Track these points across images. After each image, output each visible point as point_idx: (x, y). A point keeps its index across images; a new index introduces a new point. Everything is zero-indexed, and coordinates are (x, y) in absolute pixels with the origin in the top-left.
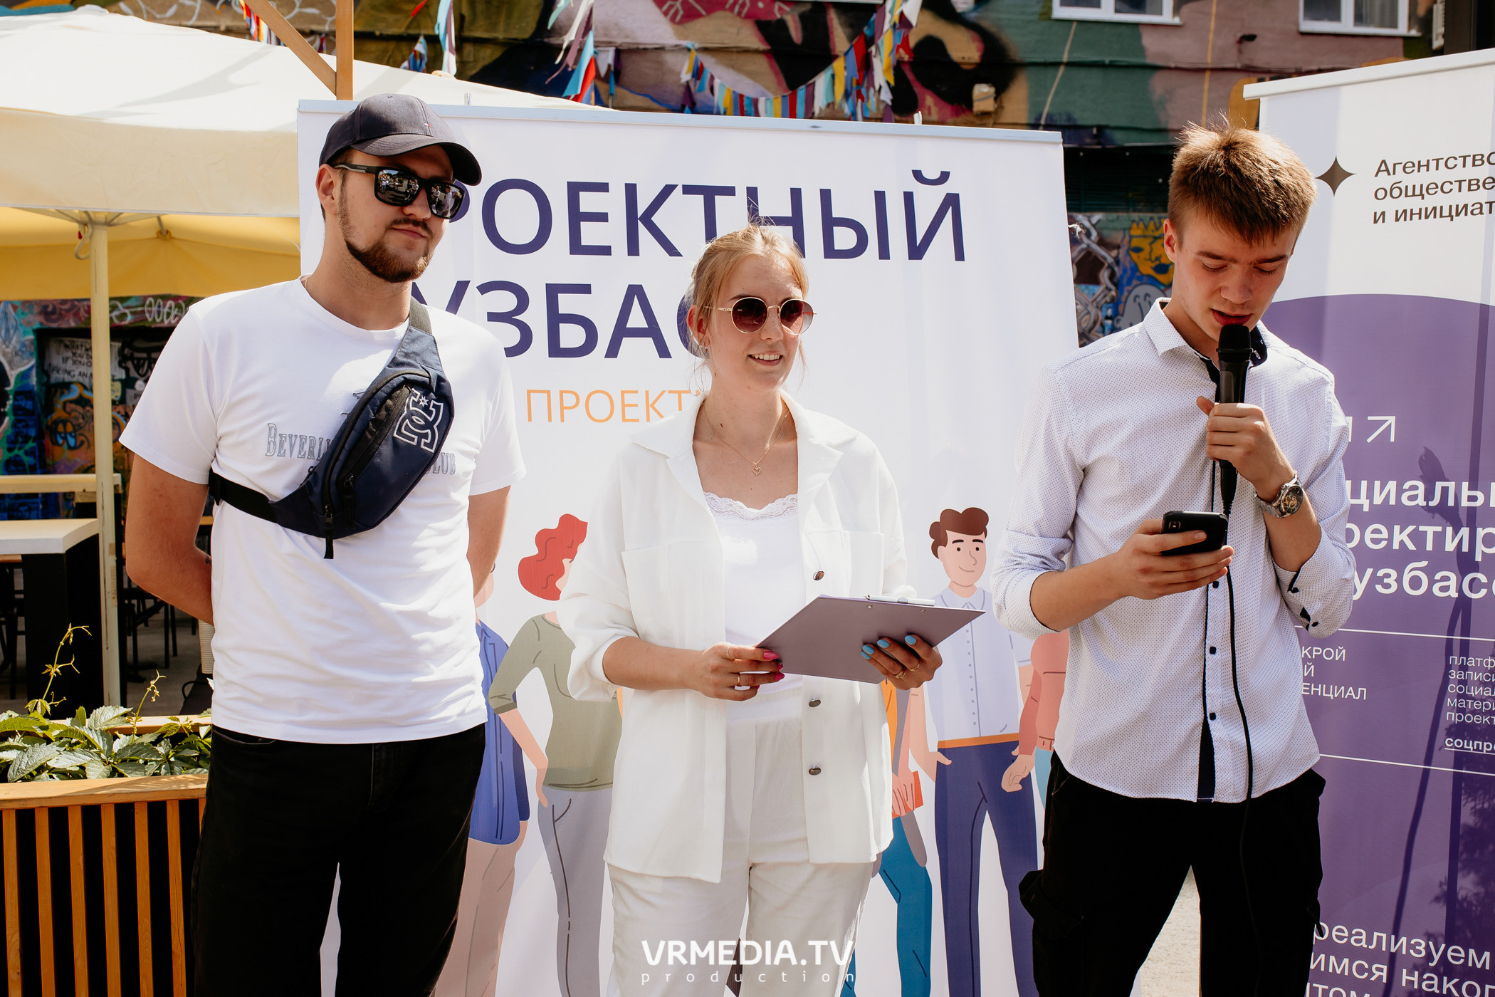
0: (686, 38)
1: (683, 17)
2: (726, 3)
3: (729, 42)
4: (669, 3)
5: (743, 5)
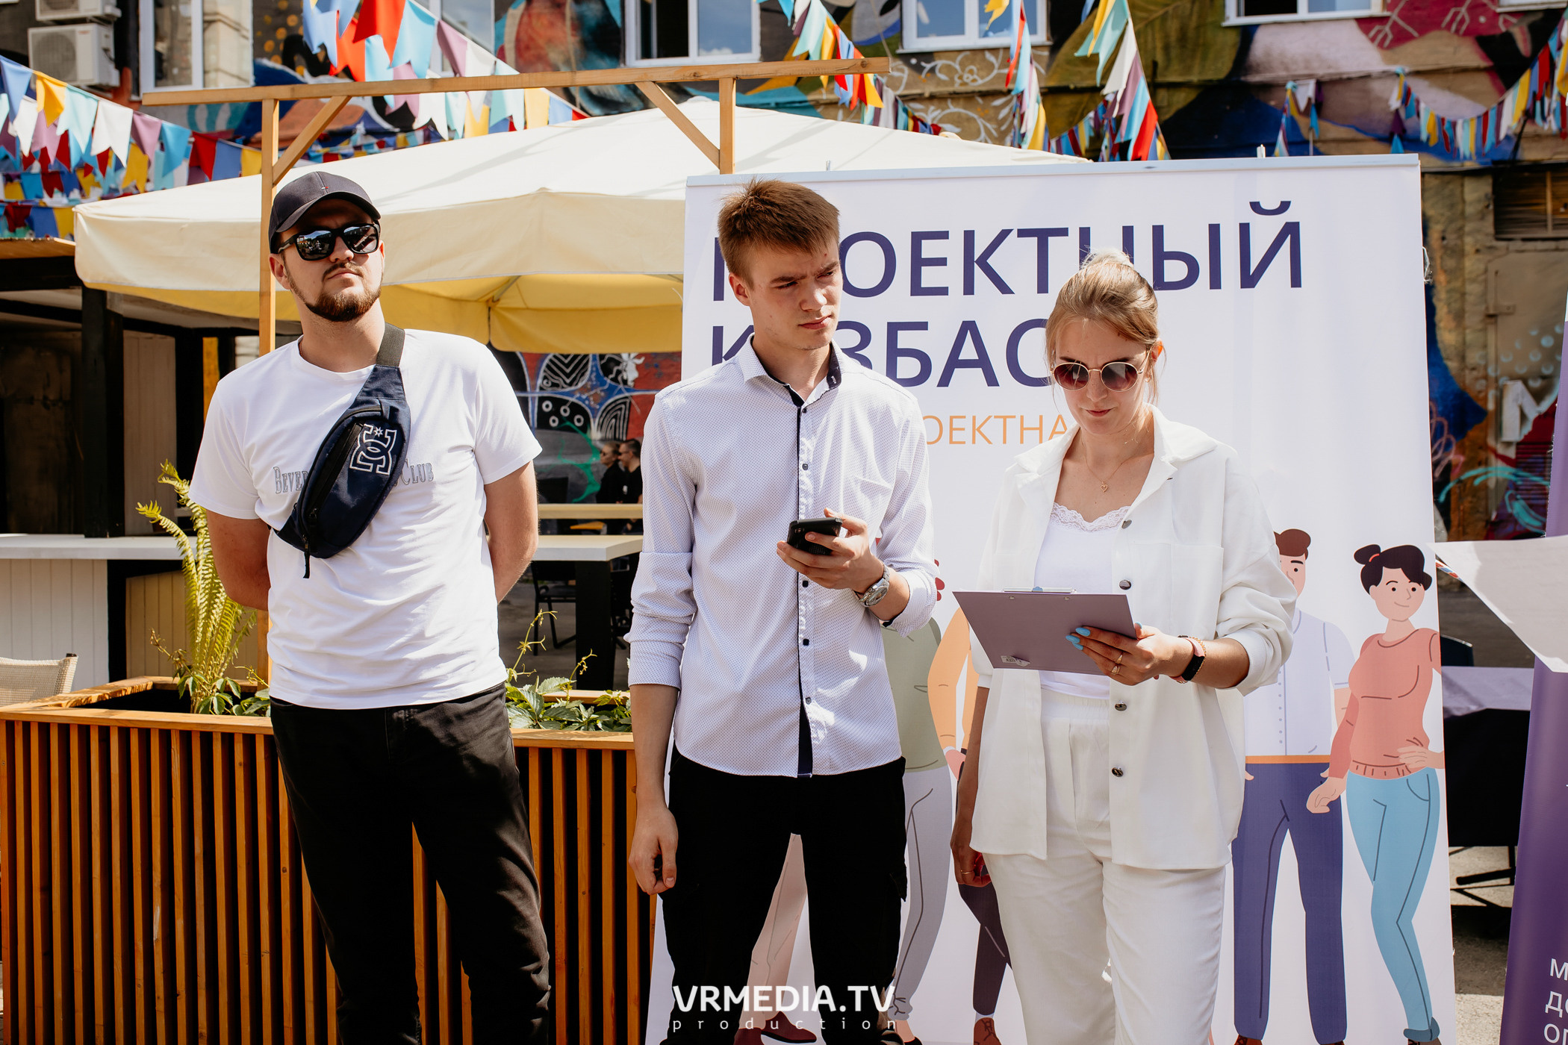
0: (1396, 62)
1: (1392, 41)
2: (1441, 22)
3: (1445, 63)
4: (1377, 28)
5: (1462, 21)
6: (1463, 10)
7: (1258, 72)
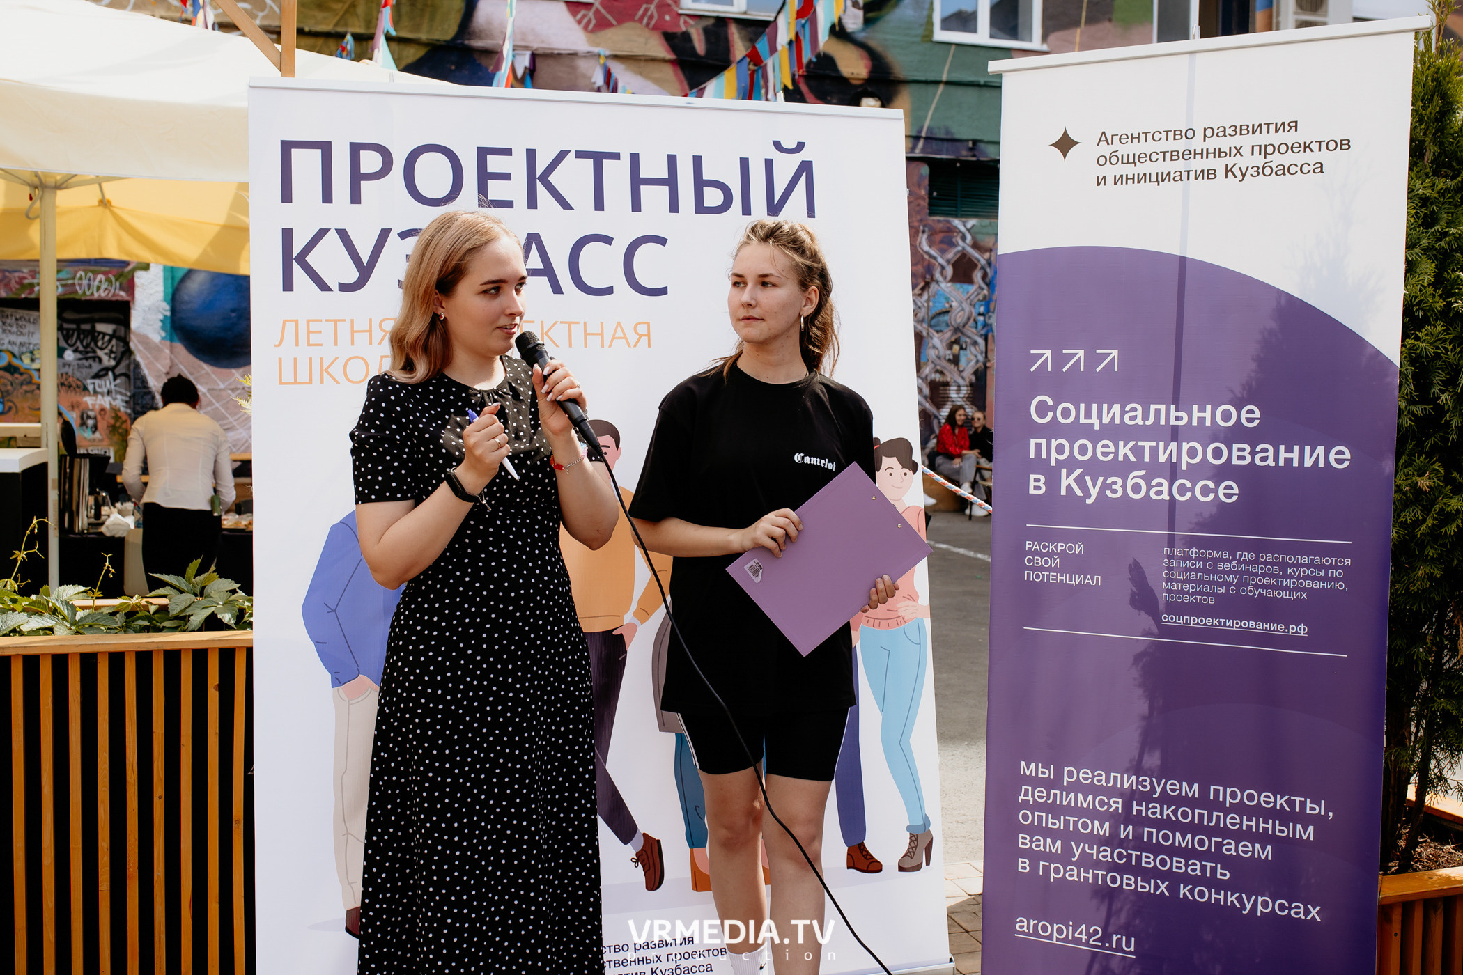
0: (598, 45)
1: (595, 26)
2: (635, 15)
3: (638, 51)
4: (583, 12)
5: (651, 17)
6: (652, 7)
7: (480, 38)
